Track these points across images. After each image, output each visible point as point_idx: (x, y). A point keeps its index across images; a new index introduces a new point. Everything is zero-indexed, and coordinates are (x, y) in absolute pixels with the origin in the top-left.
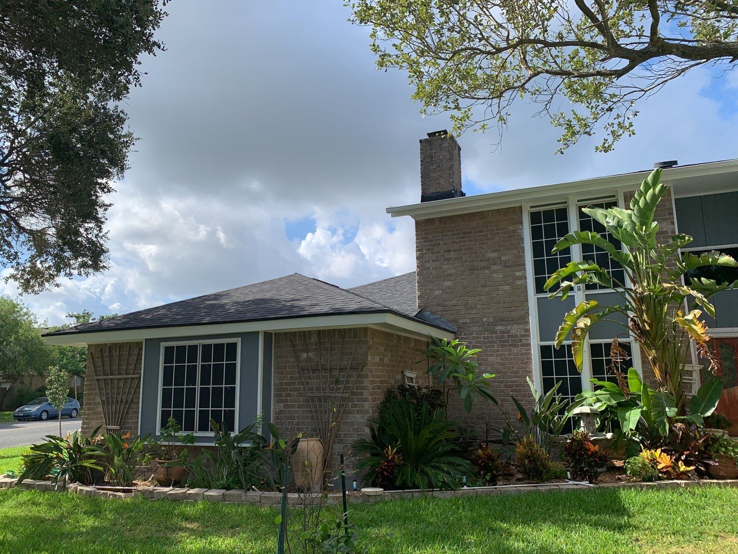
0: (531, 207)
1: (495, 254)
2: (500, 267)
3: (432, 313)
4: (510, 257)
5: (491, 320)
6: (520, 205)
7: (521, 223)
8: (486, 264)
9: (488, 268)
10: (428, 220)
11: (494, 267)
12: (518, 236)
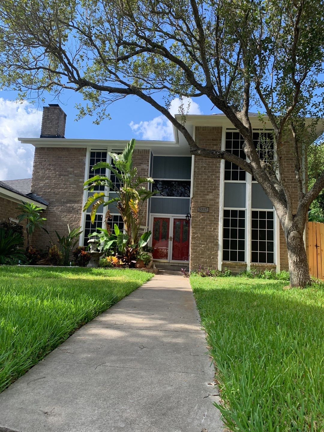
0: (91, 149)
1: (72, 169)
2: (73, 176)
3: (38, 195)
4: (78, 172)
5: (65, 200)
6: (86, 147)
7: (85, 156)
8: (66, 173)
9: (67, 176)
10: (42, 148)
11: (70, 176)
12: (83, 162)
